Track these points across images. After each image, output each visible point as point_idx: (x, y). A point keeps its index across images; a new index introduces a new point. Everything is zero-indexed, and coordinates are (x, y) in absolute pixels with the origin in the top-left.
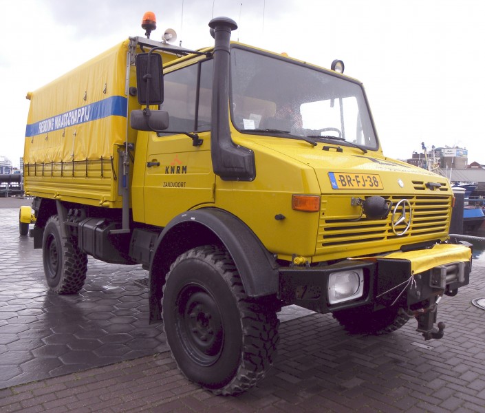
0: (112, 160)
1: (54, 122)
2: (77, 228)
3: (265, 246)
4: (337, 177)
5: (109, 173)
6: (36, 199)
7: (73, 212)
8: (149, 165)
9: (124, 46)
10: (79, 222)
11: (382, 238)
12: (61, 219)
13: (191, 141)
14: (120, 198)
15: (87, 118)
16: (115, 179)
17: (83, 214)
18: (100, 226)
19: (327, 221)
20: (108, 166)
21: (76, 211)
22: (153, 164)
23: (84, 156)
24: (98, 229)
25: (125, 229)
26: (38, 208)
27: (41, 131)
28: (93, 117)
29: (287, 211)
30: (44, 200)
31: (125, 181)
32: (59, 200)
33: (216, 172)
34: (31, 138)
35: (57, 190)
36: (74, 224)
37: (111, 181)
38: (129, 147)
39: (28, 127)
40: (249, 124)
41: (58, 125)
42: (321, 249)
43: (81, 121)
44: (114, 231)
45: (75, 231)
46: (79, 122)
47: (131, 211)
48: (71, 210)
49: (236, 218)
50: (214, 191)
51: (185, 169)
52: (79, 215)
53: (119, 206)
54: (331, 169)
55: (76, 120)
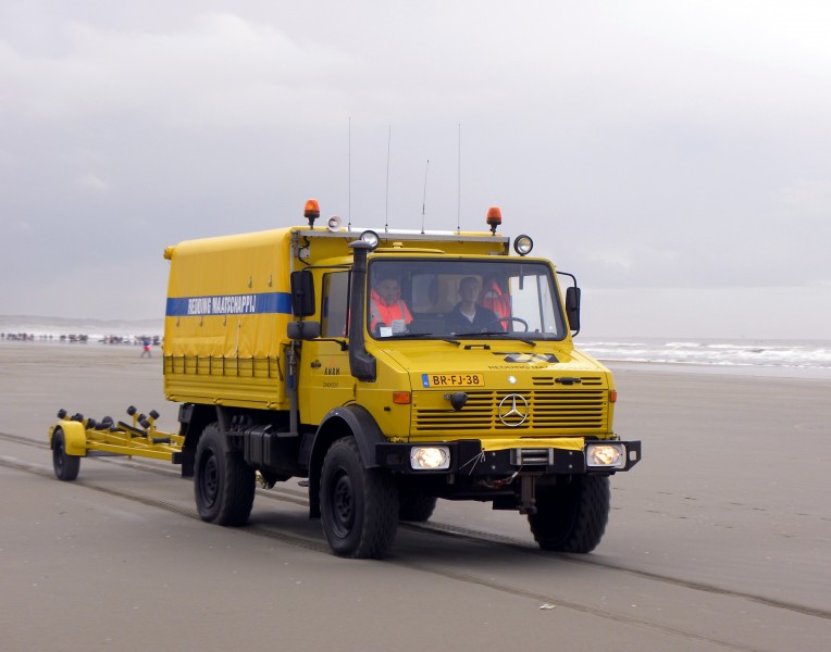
0: (278, 360)
1: (211, 304)
2: (243, 437)
3: (383, 430)
4: (431, 378)
5: (276, 374)
6: (185, 407)
7: (238, 419)
8: (313, 365)
9: (286, 237)
10: (244, 430)
11: (489, 428)
12: (222, 430)
13: (339, 346)
14: (288, 400)
15: (253, 309)
16: (282, 379)
17: (250, 421)
18: (267, 431)
19: (420, 411)
20: (275, 366)
21: (242, 418)
22: (315, 365)
23: (250, 353)
24: (266, 435)
25: (293, 433)
26: (188, 420)
27: (191, 311)
28: (259, 310)
29: (390, 404)
30: (198, 406)
31: (292, 382)
32: (220, 406)
33: (353, 375)
34: (175, 319)
35: (217, 393)
36: (239, 433)
37: (277, 381)
38: (295, 347)
39: (170, 302)
40: (386, 332)
41: (216, 309)
42: (414, 432)
43: (246, 311)
44: (281, 435)
45: (240, 443)
46: (244, 312)
47: (298, 413)
48: (235, 418)
49: (367, 411)
50: (355, 391)
51: (338, 371)
52: (245, 422)
53: (286, 408)
54: (424, 371)
55: (240, 309)
